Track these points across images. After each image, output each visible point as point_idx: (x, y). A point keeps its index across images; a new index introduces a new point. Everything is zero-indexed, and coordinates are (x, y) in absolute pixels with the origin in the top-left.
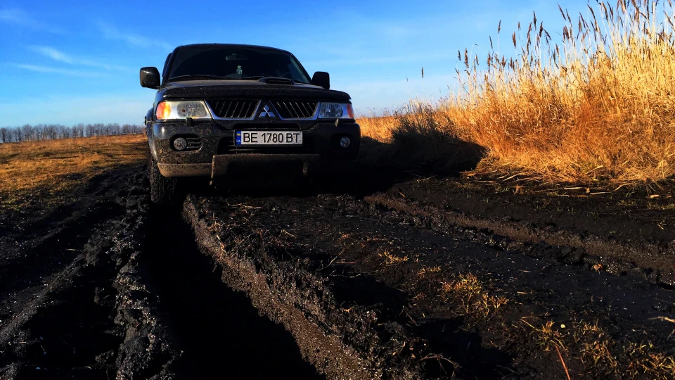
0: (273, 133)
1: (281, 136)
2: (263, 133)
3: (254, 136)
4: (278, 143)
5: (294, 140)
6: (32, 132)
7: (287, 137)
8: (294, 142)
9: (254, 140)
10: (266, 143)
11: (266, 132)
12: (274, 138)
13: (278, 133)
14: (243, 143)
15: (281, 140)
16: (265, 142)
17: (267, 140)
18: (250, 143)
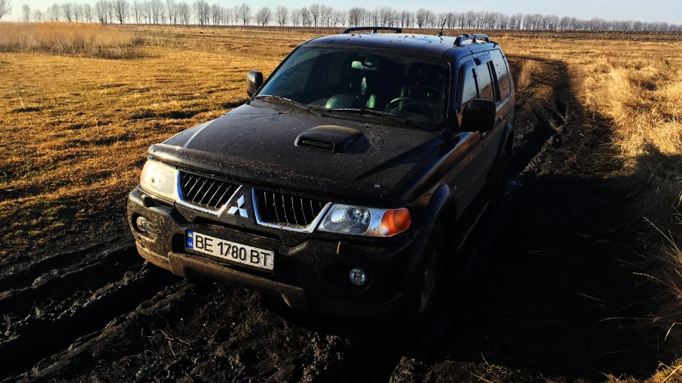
0: (233, 244)
1: (243, 251)
2: (219, 241)
3: (208, 242)
4: (238, 260)
5: (262, 261)
6: (474, 19)
7: (252, 256)
8: (261, 265)
9: (208, 247)
10: (223, 256)
11: (224, 241)
12: (233, 252)
13: (240, 246)
14: (195, 248)
15: (243, 257)
16: (222, 253)
17: (224, 251)
18: (203, 251)
